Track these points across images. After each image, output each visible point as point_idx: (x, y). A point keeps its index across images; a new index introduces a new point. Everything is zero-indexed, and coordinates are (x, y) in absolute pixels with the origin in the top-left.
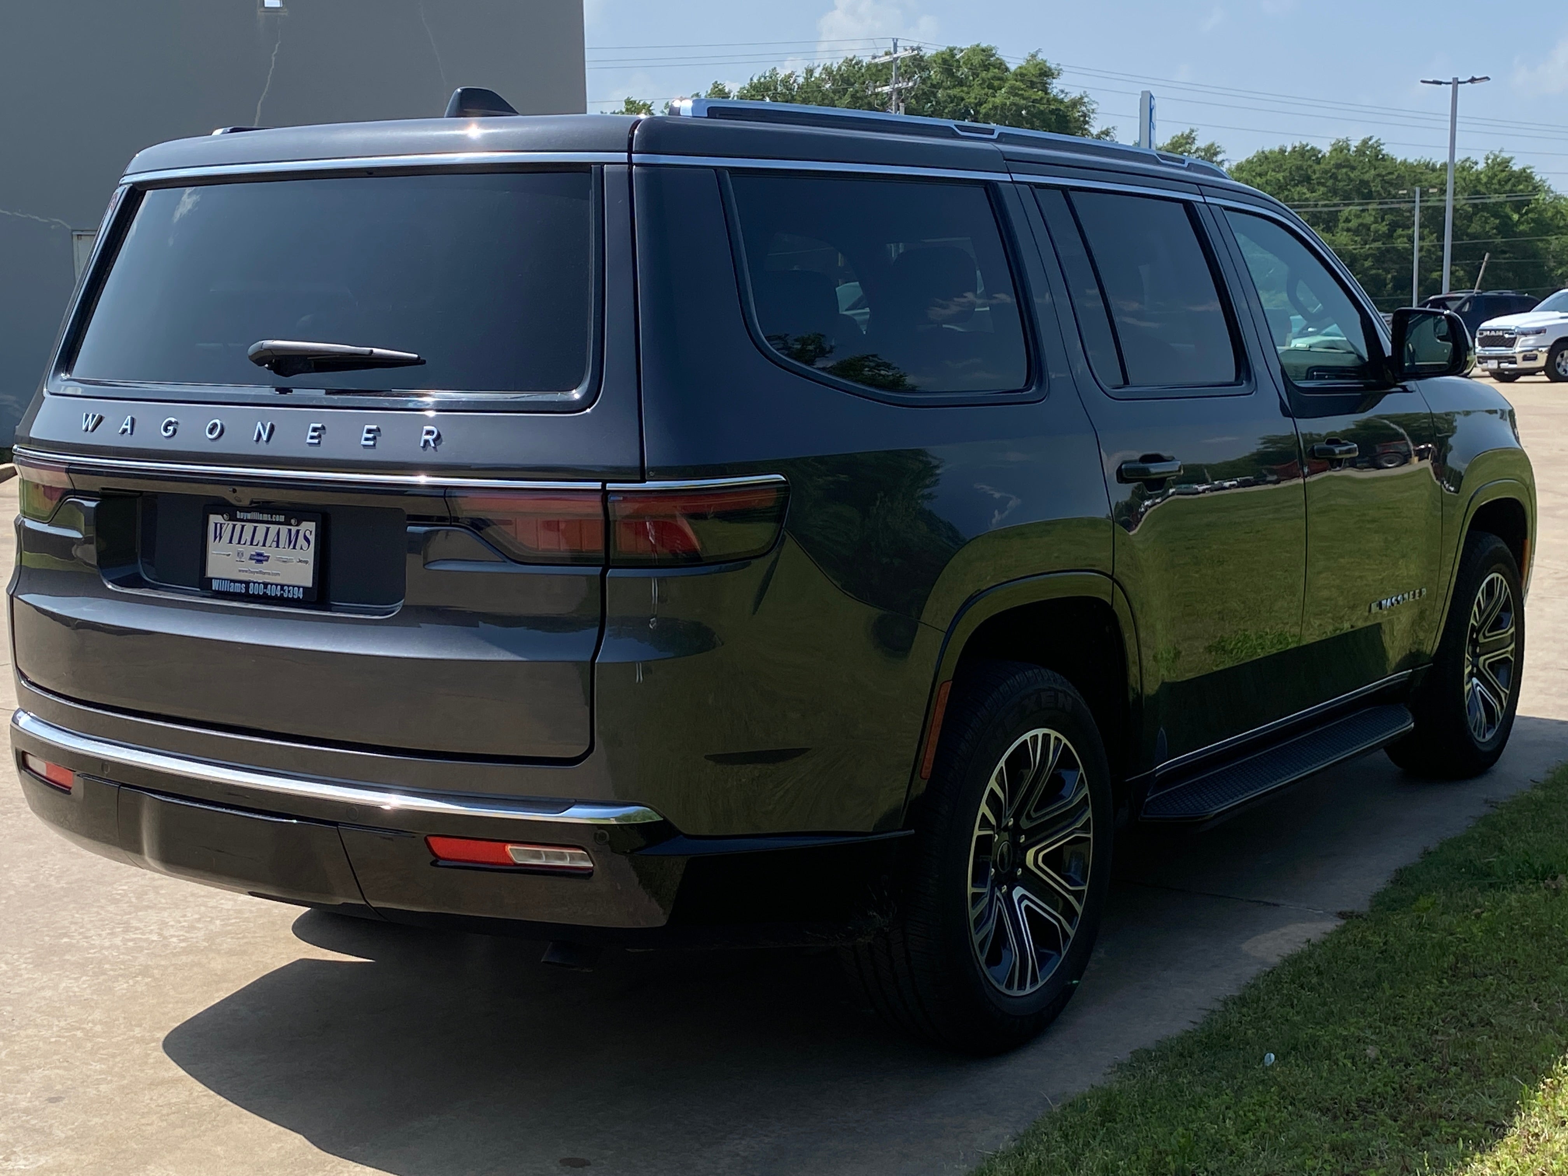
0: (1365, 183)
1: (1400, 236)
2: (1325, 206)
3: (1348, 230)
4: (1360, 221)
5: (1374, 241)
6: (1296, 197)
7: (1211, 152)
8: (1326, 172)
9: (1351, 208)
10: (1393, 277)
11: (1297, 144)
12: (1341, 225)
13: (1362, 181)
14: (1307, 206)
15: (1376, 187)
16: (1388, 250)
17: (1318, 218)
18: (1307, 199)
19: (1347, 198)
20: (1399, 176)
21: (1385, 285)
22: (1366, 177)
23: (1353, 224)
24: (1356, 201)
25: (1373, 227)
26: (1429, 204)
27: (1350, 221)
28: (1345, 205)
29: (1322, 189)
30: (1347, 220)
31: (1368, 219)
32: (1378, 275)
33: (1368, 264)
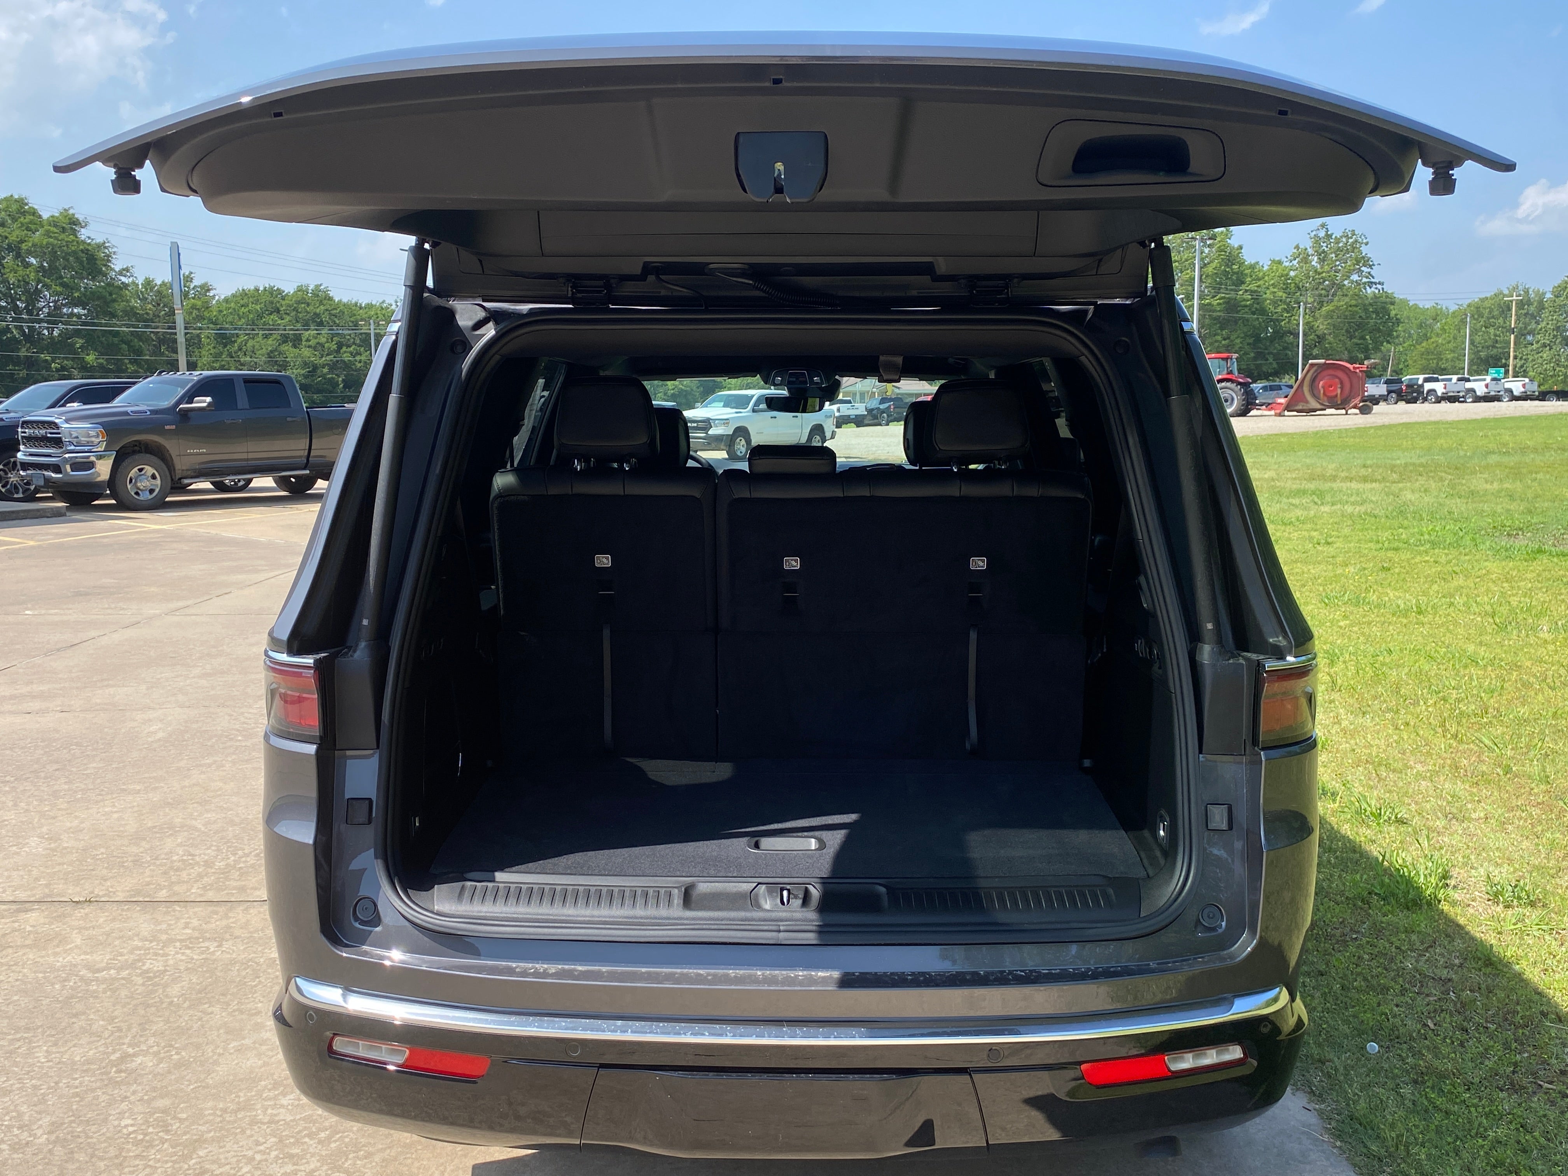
0: (317, 315)
1: (345, 352)
2: (291, 330)
3: (309, 347)
4: (317, 341)
5: (328, 355)
6: (271, 323)
7: (206, 288)
8: (290, 306)
9: (309, 332)
10: (343, 380)
11: (267, 286)
12: (304, 343)
13: (315, 314)
14: (278, 330)
15: (325, 318)
16: (337, 361)
17: (287, 338)
18: (279, 325)
19: (306, 325)
20: (341, 311)
21: (338, 385)
22: (318, 311)
23: (313, 342)
24: (312, 328)
25: (326, 345)
26: (362, 331)
27: (310, 341)
28: (305, 330)
29: (288, 318)
30: (308, 340)
31: (323, 340)
32: (332, 378)
33: (325, 370)
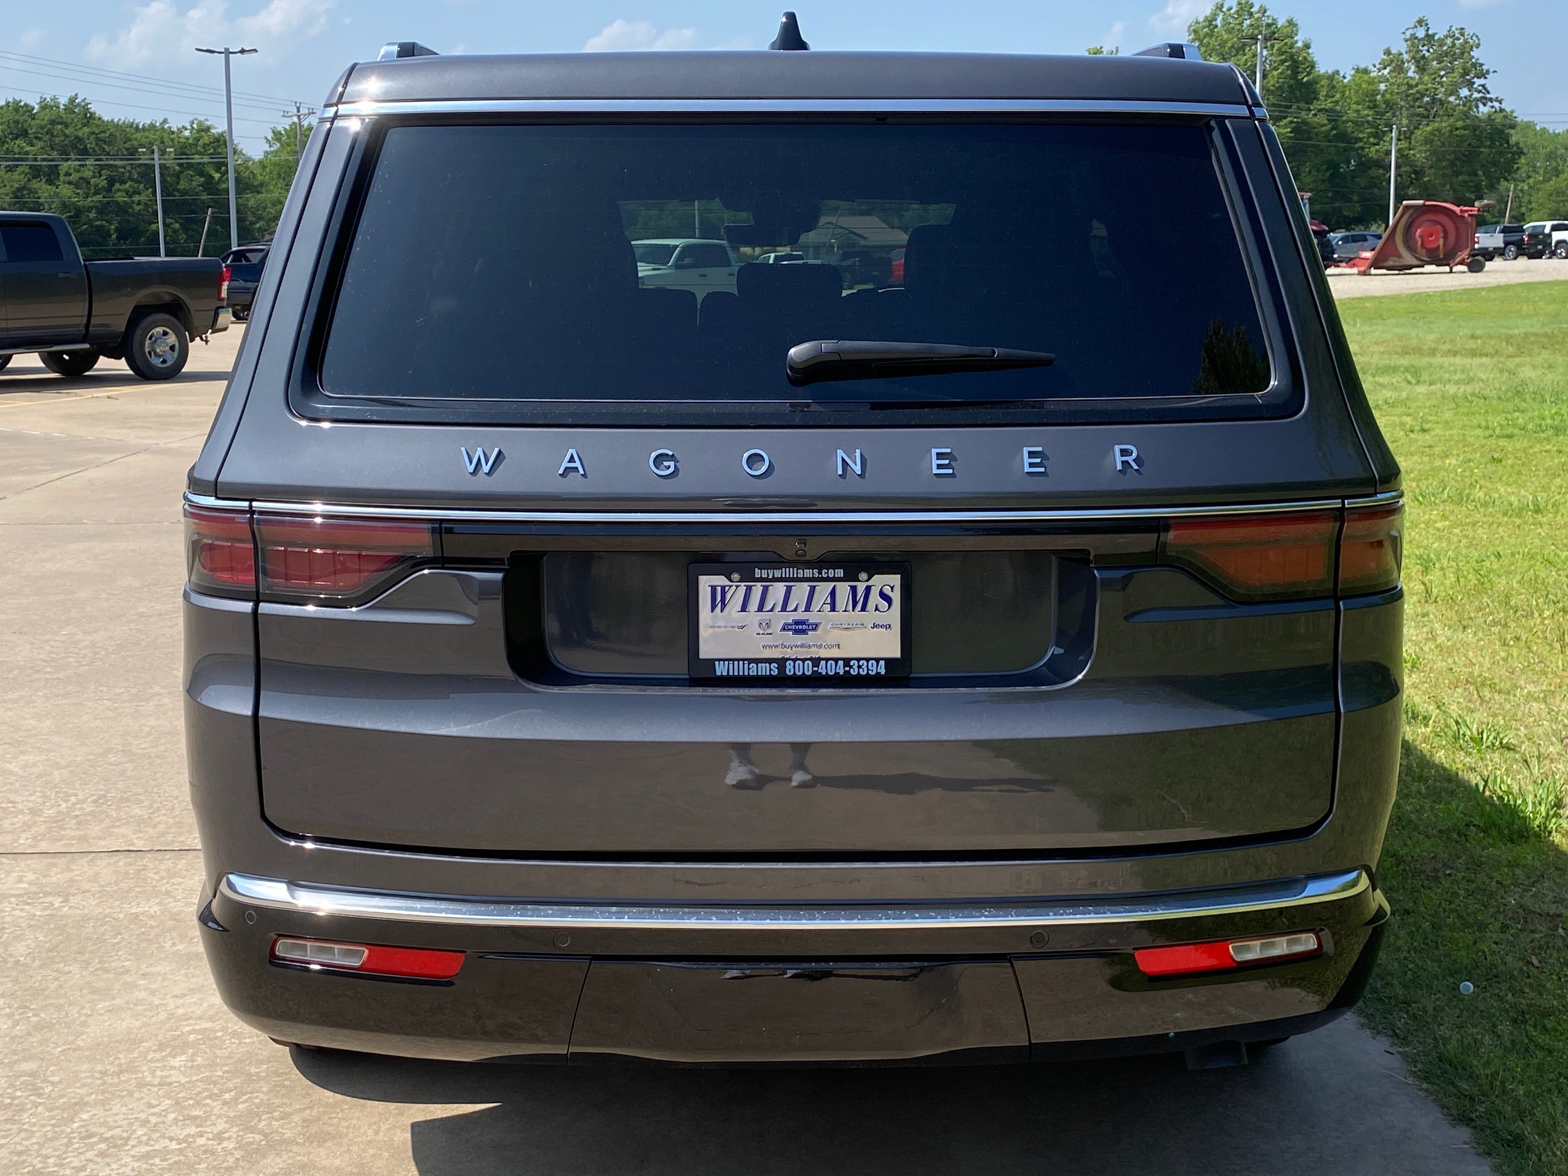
0: (79, 139)
1: (118, 190)
2: (44, 160)
3: (70, 183)
4: (80, 175)
5: (95, 194)
6: (16, 150)
8: (42, 127)
9: (69, 163)
10: (117, 229)
11: (11, 100)
12: (62, 178)
13: (77, 137)
14: (26, 160)
15: (91, 144)
16: (108, 203)
17: (39, 171)
18: (27, 153)
19: (64, 153)
20: (111, 134)
21: (110, 236)
22: (80, 134)
23: (74, 177)
24: (73, 157)
25: (93, 181)
26: (141, 162)
27: (70, 175)
28: (63, 160)
29: (40, 144)
30: (68, 174)
31: (87, 174)
32: (103, 226)
33: (92, 215)
